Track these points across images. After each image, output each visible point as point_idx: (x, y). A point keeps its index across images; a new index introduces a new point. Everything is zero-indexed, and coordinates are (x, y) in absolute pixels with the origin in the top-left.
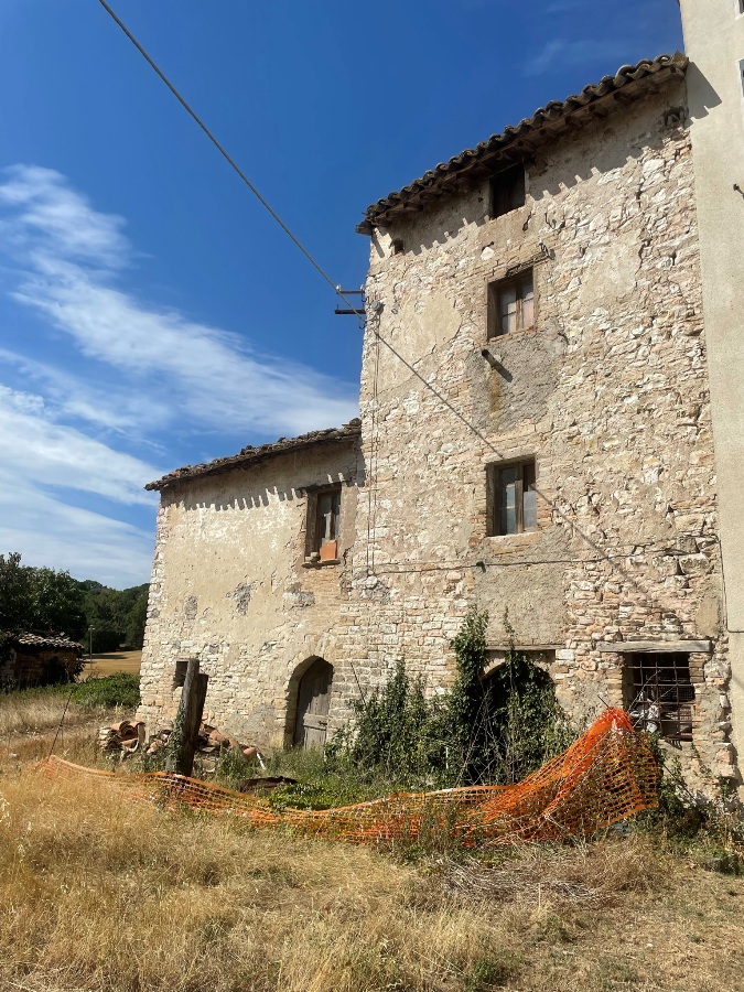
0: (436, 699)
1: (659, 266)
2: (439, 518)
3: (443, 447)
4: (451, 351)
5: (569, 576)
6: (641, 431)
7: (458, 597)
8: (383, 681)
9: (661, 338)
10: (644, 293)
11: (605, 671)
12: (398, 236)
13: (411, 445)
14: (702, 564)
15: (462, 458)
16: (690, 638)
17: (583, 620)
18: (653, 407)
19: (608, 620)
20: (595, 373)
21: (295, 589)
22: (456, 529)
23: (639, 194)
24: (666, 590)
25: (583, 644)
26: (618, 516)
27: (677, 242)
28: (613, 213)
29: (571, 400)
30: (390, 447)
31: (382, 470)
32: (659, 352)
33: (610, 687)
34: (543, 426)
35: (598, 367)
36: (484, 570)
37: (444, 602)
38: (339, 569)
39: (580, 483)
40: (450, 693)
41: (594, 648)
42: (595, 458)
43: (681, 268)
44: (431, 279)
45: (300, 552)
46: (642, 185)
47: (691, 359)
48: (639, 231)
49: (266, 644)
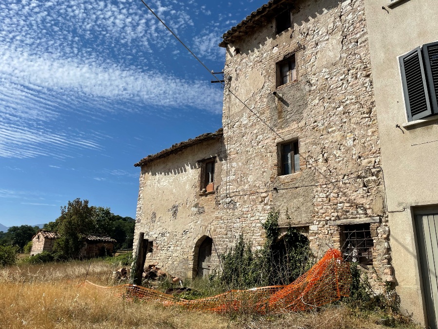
0: (257, 252)
1: (350, 47)
2: (257, 169)
3: (258, 137)
4: (261, 94)
5: (315, 191)
6: (345, 122)
7: (266, 204)
8: (234, 245)
9: (353, 79)
10: (344, 60)
11: (332, 234)
12: (238, 47)
13: (244, 138)
14: (374, 181)
15: (266, 142)
16: (370, 217)
17: (321, 211)
18: (350, 111)
19: (333, 210)
20: (323, 98)
21: (196, 206)
22: (265, 174)
23: (340, 17)
24: (358, 195)
25: (322, 222)
26: (336, 162)
27: (358, 36)
28: (329, 26)
29: (314, 111)
30: (235, 139)
31: (232, 150)
32: (352, 86)
33: (334, 241)
34: (302, 124)
35: (325, 95)
36: (277, 192)
37: (260, 207)
38: (215, 196)
39: (318, 149)
40: (263, 248)
41: (327, 224)
42: (325, 136)
43: (361, 47)
44: (251, 64)
45: (198, 189)
46: (341, 12)
47: (366, 88)
48: (341, 32)
49: (184, 231)
